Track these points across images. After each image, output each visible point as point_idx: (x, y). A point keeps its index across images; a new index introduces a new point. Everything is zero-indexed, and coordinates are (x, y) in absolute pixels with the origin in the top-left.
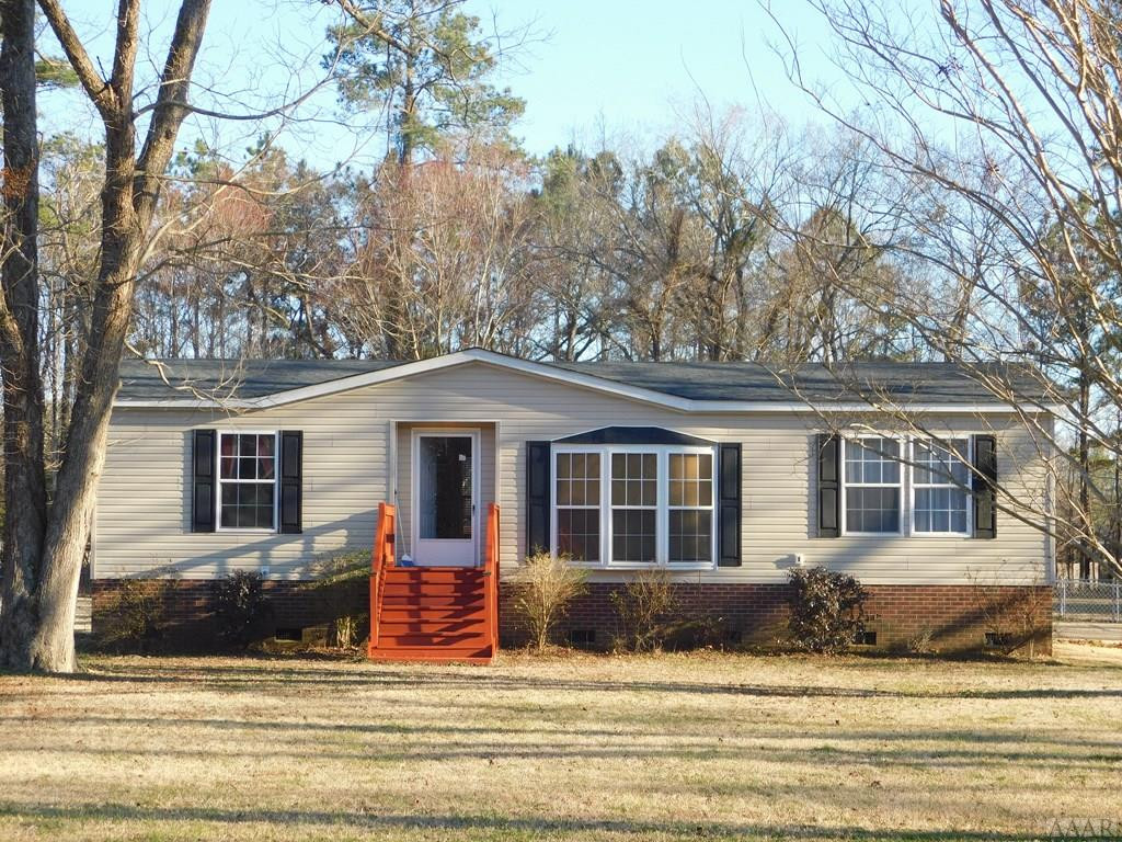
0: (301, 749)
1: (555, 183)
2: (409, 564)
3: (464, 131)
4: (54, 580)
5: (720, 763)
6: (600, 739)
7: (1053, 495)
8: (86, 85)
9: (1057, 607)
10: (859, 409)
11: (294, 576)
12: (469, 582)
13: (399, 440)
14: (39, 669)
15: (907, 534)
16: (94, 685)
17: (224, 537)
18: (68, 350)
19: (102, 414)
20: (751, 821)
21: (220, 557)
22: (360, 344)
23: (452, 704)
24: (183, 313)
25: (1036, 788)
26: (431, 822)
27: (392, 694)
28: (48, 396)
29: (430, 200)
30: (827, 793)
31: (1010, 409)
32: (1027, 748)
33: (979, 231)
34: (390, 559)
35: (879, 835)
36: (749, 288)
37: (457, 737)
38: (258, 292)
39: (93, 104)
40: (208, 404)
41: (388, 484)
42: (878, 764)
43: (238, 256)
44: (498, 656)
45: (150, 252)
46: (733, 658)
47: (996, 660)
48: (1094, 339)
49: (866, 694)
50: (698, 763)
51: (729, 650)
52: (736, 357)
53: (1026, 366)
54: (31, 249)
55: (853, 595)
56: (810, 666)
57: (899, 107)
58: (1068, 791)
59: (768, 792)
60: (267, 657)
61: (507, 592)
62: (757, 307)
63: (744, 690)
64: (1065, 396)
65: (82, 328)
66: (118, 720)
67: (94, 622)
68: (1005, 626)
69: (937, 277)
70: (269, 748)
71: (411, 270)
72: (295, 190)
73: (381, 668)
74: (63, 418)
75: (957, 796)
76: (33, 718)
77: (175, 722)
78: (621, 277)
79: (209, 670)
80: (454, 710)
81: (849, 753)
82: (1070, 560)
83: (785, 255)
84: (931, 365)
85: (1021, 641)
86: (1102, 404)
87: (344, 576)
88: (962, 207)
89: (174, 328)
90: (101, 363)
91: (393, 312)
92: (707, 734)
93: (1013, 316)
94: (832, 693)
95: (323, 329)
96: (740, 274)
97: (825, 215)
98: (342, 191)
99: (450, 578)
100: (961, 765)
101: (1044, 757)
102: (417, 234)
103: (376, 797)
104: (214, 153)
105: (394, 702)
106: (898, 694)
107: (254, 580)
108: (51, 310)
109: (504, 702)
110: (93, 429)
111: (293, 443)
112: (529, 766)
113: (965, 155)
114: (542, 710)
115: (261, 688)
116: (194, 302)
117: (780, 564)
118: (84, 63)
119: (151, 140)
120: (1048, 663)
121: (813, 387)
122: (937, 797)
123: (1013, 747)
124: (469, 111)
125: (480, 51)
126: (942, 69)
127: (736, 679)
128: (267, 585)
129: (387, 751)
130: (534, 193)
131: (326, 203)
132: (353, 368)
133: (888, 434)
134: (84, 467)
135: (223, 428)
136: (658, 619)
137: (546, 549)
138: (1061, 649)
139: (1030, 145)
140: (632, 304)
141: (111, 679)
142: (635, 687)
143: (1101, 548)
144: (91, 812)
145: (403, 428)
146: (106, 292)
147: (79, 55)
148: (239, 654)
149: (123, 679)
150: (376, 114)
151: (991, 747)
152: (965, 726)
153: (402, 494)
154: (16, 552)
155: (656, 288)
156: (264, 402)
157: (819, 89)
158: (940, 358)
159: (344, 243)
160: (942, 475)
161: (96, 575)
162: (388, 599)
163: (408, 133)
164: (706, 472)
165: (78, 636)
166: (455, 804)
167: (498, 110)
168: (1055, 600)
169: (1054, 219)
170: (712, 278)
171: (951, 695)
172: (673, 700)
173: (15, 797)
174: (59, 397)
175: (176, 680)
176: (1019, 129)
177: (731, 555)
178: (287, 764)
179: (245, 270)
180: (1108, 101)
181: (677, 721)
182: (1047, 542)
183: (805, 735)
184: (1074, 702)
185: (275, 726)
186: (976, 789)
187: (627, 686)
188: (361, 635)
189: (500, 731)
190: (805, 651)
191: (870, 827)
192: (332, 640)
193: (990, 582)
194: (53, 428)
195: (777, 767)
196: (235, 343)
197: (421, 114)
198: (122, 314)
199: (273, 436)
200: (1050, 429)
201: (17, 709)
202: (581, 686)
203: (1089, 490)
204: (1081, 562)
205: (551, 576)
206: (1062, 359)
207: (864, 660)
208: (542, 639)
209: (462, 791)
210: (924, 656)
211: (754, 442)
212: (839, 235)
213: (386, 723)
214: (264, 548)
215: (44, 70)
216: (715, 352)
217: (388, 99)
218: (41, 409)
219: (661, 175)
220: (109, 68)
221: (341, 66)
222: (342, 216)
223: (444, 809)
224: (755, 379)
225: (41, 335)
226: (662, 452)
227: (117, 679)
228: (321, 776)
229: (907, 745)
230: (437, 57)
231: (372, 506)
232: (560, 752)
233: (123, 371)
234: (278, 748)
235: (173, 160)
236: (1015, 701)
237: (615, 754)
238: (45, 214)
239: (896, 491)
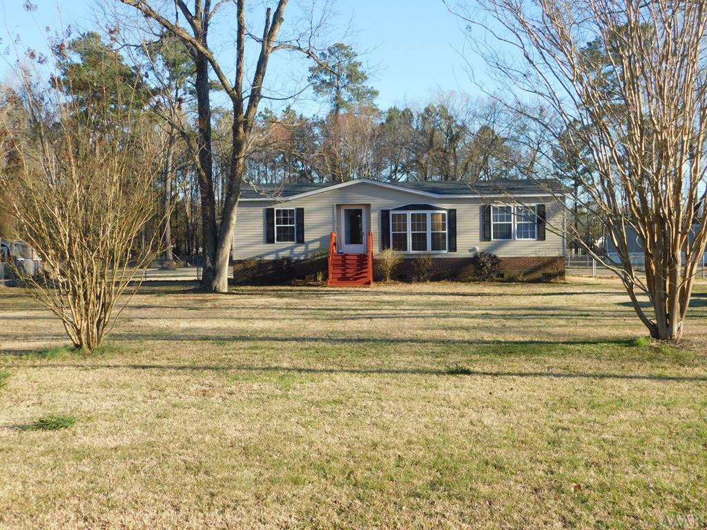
0: (306, 317)
1: (390, 120)
2: (341, 253)
3: (358, 103)
4: (220, 261)
5: (450, 319)
6: (408, 311)
7: (565, 225)
8: (226, 89)
9: (567, 264)
10: (497, 196)
11: (302, 258)
12: (362, 259)
13: (337, 211)
14: (216, 291)
15: (514, 239)
16: (235, 296)
17: (278, 245)
18: (223, 182)
19: (235, 204)
20: (461, 339)
21: (277, 252)
22: (323, 178)
23: (357, 301)
24: (262, 168)
25: (560, 326)
26: (351, 340)
27: (337, 297)
28: (216, 198)
29: (346, 126)
30: (487, 329)
31: (550, 195)
32: (557, 312)
33: (539, 132)
34: (335, 251)
35: (505, 342)
36: (458, 155)
37: (359, 312)
38: (287, 160)
39: (228, 96)
40: (271, 199)
41: (334, 226)
42: (505, 319)
43: (280, 148)
44: (373, 284)
45: (250, 147)
46: (454, 283)
47: (546, 282)
48: (579, 170)
49: (500, 295)
50: (442, 319)
51: (452, 281)
52: (454, 179)
53: (555, 179)
54: (209, 147)
55: (495, 261)
56: (481, 286)
57: (510, 89)
58: (571, 327)
59: (467, 329)
60: (294, 286)
61: (375, 262)
62: (461, 161)
63: (458, 294)
64: (570, 190)
65: (227, 174)
66: (243, 308)
67: (234, 275)
68: (549, 271)
69: (524, 150)
70: (295, 317)
71: (340, 152)
72: (298, 124)
73: (332, 289)
74: (221, 205)
75: (532, 329)
76: (214, 308)
77: (262, 308)
78: (413, 152)
79: (274, 291)
80: (358, 303)
81: (495, 315)
82: (571, 248)
83: (471, 143)
84: (522, 181)
85: (554, 276)
86: (582, 193)
87: (319, 258)
88: (533, 125)
89: (259, 173)
90: (234, 185)
91: (334, 166)
92: (445, 309)
93: (551, 162)
94: (489, 295)
95: (310, 172)
96: (454, 150)
97: (484, 129)
98: (315, 124)
99: (356, 257)
100: (534, 318)
101: (563, 315)
102: (342, 139)
103: (332, 332)
104: (271, 112)
105: (337, 300)
106: (512, 295)
107: (288, 260)
108: (217, 168)
109: (375, 299)
110: (231, 209)
111: (300, 212)
112: (384, 321)
113: (534, 106)
114: (388, 302)
115: (292, 296)
116: (265, 164)
117: (470, 251)
118: (225, 82)
119: (249, 107)
120: (564, 283)
121: (481, 188)
122: (526, 329)
123: (552, 312)
124: (359, 95)
125: (363, 74)
126: (525, 75)
127: (455, 290)
128: (293, 261)
129: (335, 317)
130: (382, 123)
131: (310, 129)
132: (321, 186)
133: (508, 204)
134: (229, 222)
135: (276, 208)
136: (428, 270)
137: (389, 247)
138: (568, 278)
139: (556, 102)
140: (417, 161)
141: (240, 294)
142: (420, 294)
143: (582, 242)
144: (235, 339)
145: (338, 206)
146: (235, 161)
147: (223, 79)
148: (284, 285)
149: (245, 294)
150: (327, 97)
151: (544, 312)
152: (535, 305)
153: (338, 229)
154: (207, 251)
155: (426, 156)
156: (290, 198)
157: (482, 84)
158: (525, 178)
159: (317, 142)
160: (526, 218)
161: (234, 259)
162: (335, 265)
163: (338, 103)
164: (444, 219)
165: (229, 279)
166: (359, 334)
167: (369, 94)
168: (566, 262)
169: (565, 128)
170: (445, 152)
171: (530, 295)
172: (433, 298)
173: (209, 334)
174: (220, 198)
175: (262, 294)
176: (553, 96)
177: (453, 248)
178: (301, 322)
179: (282, 153)
180: (584, 85)
181: (435, 305)
182: (563, 241)
183: (479, 309)
184: (573, 296)
185: (297, 309)
186: (539, 326)
187: (418, 294)
188: (326, 278)
189: (374, 309)
190: (479, 280)
191: (503, 340)
192: (316, 280)
193: (543, 256)
194: (218, 209)
195: (471, 320)
196: (280, 178)
197: (342, 97)
198: (241, 169)
199: (293, 210)
200: (564, 202)
201: (209, 305)
202: (401, 294)
203: (578, 223)
204: (575, 248)
205: (390, 256)
206: (568, 177)
207: (500, 283)
208: (388, 279)
209: (361, 330)
210: (521, 282)
211: (460, 209)
212: (489, 135)
213: (335, 307)
214: (291, 248)
215: (211, 84)
216: (446, 177)
217: (331, 92)
218: (214, 202)
219: (426, 116)
220: (234, 83)
221: (314, 81)
222: (315, 133)
223: (355, 336)
224: (461, 187)
225: (213, 177)
226: (428, 213)
227: (243, 294)
228: (313, 325)
229: (514, 312)
230: (347, 77)
231: (328, 233)
232: (395, 316)
233: (241, 188)
234: (298, 317)
235: (257, 114)
236: (552, 296)
237: (414, 317)
238: (213, 134)
239: (510, 224)
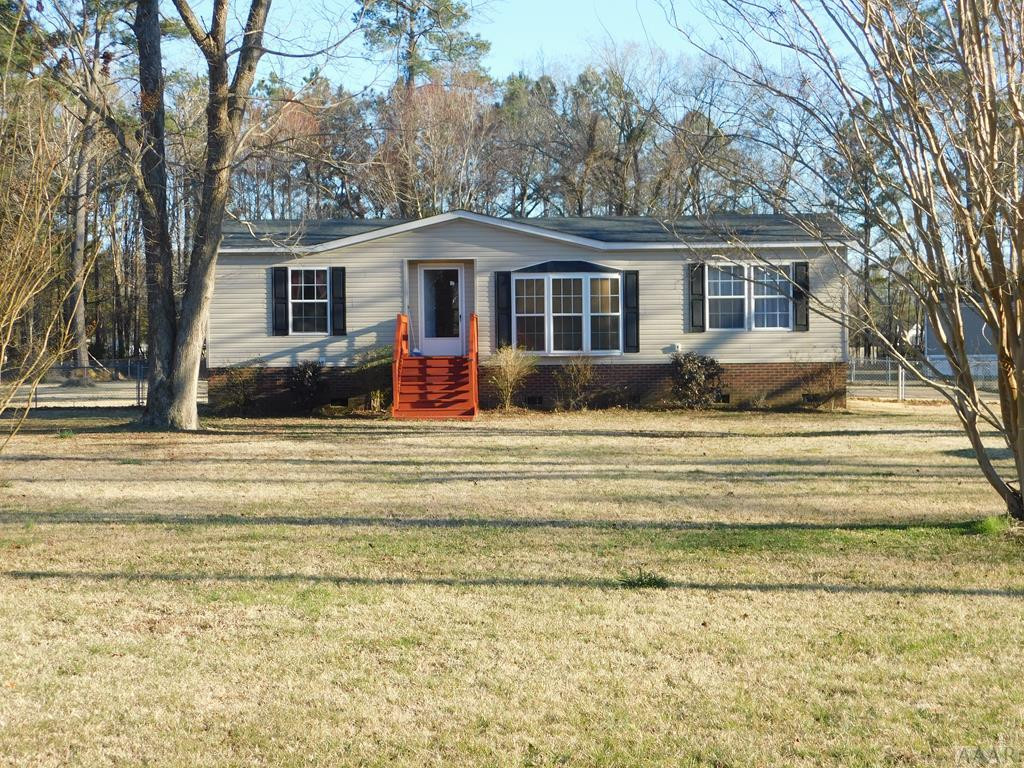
0: (349, 477)
1: (511, 98)
2: (418, 354)
3: (450, 64)
4: (182, 369)
5: (628, 482)
6: (547, 467)
7: (847, 300)
8: (194, 35)
9: (850, 376)
10: (717, 246)
11: (342, 364)
12: (458, 367)
13: (410, 273)
14: (174, 428)
15: (750, 329)
16: (211, 438)
17: (295, 338)
18: (187, 215)
19: (212, 258)
20: (648, 519)
21: (293, 352)
22: (382, 209)
23: (449, 447)
24: (264, 189)
25: (837, 494)
26: (437, 523)
27: (409, 440)
28: (175, 247)
29: (428, 110)
30: (699, 500)
31: (818, 244)
32: (830, 469)
33: (797, 123)
34: (406, 351)
35: (733, 527)
36: (642, 166)
37: (453, 468)
38: (313, 175)
39: (198, 48)
40: (282, 250)
41: (403, 302)
42: (732, 481)
43: (298, 150)
44: (478, 415)
45: (241, 148)
46: (635, 413)
47: (809, 411)
48: (874, 196)
49: (723, 435)
50: (612, 482)
51: (632, 407)
52: (634, 213)
53: (829, 214)
54: (160, 148)
55: (714, 370)
56: (686, 418)
57: (743, 41)
58: (858, 496)
59: (659, 500)
60: (325, 417)
61: (483, 373)
62: (648, 179)
63: (642, 434)
64: (854, 235)
65: (196, 200)
66: (227, 460)
67: (210, 397)
68: (815, 389)
69: (769, 159)
70: (328, 477)
71: (415, 158)
72: (335, 105)
73: (401, 423)
74: (185, 261)
75: (784, 501)
76: (172, 460)
77: (265, 461)
78: (556, 161)
79: (287, 427)
80: (450, 450)
81: (713, 474)
82: (857, 346)
83: (666, 144)
84: (764, 217)
85: (826, 398)
86: (879, 240)
87: (375, 363)
88: (786, 109)
89: (257, 199)
90: (209, 223)
91: (403, 186)
92: (618, 463)
93: (821, 181)
94: (701, 435)
95: (357, 199)
96: (636, 157)
97: (693, 116)
98: (368, 105)
99: (446, 363)
100: (786, 480)
101: (842, 474)
102: (419, 134)
103: (400, 507)
104: (281, 81)
105: (410, 446)
106: (744, 435)
107: (316, 367)
108: (175, 189)
109: (484, 445)
110: (206, 268)
111: (339, 275)
112: (500, 486)
113: (788, 73)
114: (508, 449)
115: (322, 438)
116: (271, 182)
117: (665, 351)
118: (193, 21)
119: (239, 71)
120: (843, 413)
121: (687, 232)
122: (771, 501)
123: (821, 468)
124: (452, 50)
125: (459, 9)
126: (772, 13)
127: (637, 427)
128: (324, 370)
129: (406, 477)
130: (497, 105)
131: (357, 114)
132: (378, 225)
133: (738, 262)
134: (200, 293)
135: (292, 266)
136: (584, 388)
137: (509, 343)
138: (852, 403)
139: (832, 65)
140: (564, 179)
141: (222, 434)
142: (570, 433)
143: (880, 335)
144: (212, 520)
145: (412, 264)
146: (211, 175)
147: (189, 15)
148: (306, 416)
149: (230, 434)
150: (390, 53)
151: (807, 468)
152: (790, 455)
153: (412, 308)
154: (156, 351)
155: (580, 168)
156: (319, 248)
157: (689, 29)
158: (770, 211)
159: (370, 141)
160: (772, 289)
161: (211, 365)
162: (405, 378)
163: (412, 65)
164: (615, 290)
165: (200, 405)
166: (452, 511)
167: (472, 49)
168: (848, 372)
169: (846, 116)
170: (618, 160)
171: (780, 435)
172: (595, 441)
173: (161, 512)
174: (182, 247)
175: (265, 433)
176: (825, 55)
177: (632, 345)
178: (340, 486)
179: (304, 160)
180: (884, 33)
181: (598, 455)
182: (843, 332)
183: (683, 463)
184: (861, 438)
185: (332, 462)
186: (797, 496)
187: (565, 433)
188: (388, 402)
189: (481, 463)
190: (682, 408)
191: (727, 522)
192: (369, 406)
193: (805, 360)
194: (178, 268)
195: (665, 484)
196: (298, 209)
197: (420, 52)
198: (223, 190)
199: (325, 271)
200: (845, 257)
201: (160, 454)
202: (533, 433)
203: (871, 298)
204: (865, 346)
205: (512, 361)
206: (853, 209)
207: (721, 413)
208: (508, 402)
209: (456, 503)
210: (762, 410)
211: (647, 270)
212: (702, 129)
213: (405, 459)
214: (322, 345)
215: (165, 26)
216: (620, 209)
217: (397, 43)
218: (170, 255)
219: (582, 91)
220: (209, 24)
221: (365, 21)
222: (368, 122)
223: (445, 514)
224: (647, 227)
225: (169, 206)
226: (586, 277)
227: (226, 433)
228: (363, 494)
229: (750, 468)
230: (430, 14)
231: (393, 316)
232: (520, 476)
233: (224, 229)
234: (334, 477)
235: (255, 85)
236: (822, 438)
237: (558, 477)
238: (169, 123)
239: (742, 301)
